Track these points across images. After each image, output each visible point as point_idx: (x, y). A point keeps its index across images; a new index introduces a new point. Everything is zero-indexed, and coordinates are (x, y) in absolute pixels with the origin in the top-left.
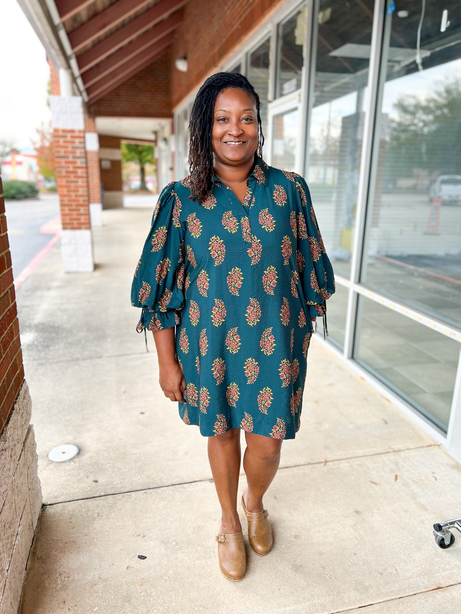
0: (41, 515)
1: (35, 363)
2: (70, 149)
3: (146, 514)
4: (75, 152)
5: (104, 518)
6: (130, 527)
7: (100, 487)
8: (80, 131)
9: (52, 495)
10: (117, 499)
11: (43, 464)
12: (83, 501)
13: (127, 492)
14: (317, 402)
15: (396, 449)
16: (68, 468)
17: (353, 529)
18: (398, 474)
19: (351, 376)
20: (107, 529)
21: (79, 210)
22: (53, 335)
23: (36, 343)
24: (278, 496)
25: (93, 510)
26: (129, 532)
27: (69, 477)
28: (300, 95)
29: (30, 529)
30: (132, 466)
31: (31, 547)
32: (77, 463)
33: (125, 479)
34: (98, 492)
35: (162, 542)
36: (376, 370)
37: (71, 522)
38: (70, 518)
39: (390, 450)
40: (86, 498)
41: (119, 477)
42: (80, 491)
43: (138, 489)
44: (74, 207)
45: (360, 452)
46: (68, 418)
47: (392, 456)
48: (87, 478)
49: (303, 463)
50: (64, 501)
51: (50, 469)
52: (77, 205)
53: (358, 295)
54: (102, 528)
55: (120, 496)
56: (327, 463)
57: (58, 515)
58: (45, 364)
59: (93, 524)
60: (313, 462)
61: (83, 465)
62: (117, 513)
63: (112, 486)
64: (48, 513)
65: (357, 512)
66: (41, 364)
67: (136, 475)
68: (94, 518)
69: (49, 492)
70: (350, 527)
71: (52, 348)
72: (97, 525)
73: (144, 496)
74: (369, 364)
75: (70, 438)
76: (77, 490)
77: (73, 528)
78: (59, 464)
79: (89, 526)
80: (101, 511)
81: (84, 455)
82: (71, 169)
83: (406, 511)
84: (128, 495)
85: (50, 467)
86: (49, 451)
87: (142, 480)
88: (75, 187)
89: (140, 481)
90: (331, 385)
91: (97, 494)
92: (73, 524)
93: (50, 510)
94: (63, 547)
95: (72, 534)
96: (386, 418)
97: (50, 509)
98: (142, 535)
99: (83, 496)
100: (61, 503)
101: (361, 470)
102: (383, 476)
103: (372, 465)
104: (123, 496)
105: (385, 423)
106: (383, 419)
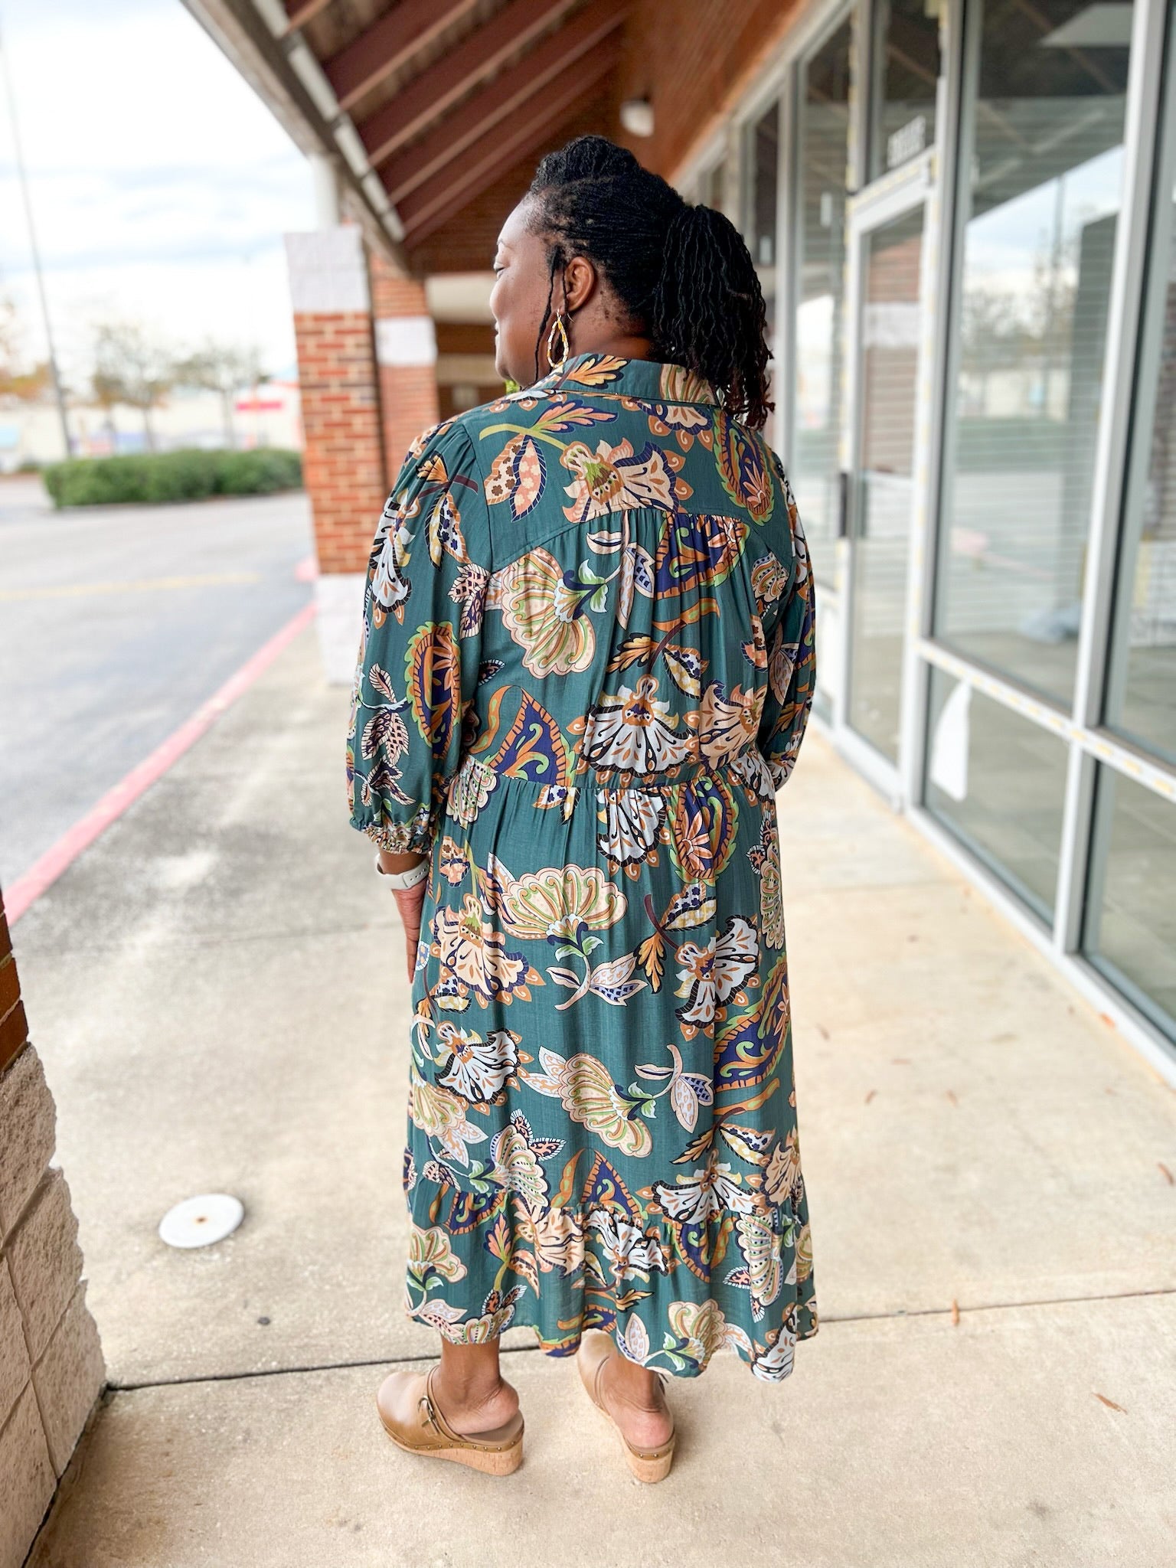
0: (95, 1420)
1: (196, 940)
2: (332, 365)
3: (379, 1449)
4: (345, 373)
5: (258, 1451)
6: (326, 1491)
7: (273, 1340)
8: (357, 317)
9: (139, 1358)
10: (308, 1388)
11: (139, 1253)
12: (216, 1384)
13: (341, 1366)
14: (952, 1096)
16: (201, 1269)
19: (1071, 1010)
20: (260, 1490)
21: (358, 523)
22: (260, 860)
23: (212, 881)
24: (785, 1424)
25: (234, 1419)
26: (319, 1507)
27: (198, 1302)
28: (930, 165)
29: (39, 1477)
30: (373, 1276)
31: (41, 1527)
32: (230, 1255)
33: (346, 1319)
34: (264, 1360)
35: (405, 1555)
36: (1151, 993)
37: (167, 1454)
38: (169, 1441)
40: (226, 1374)
41: (331, 1311)
42: (217, 1350)
43: (375, 1358)
44: (346, 516)
45: (1074, 1283)
46: (238, 1109)
48: (245, 1307)
49: (883, 1310)
50: (165, 1378)
51: (155, 1269)
52: (354, 511)
53: (1098, 765)
54: (248, 1485)
55: (319, 1376)
56: (963, 1315)
57: (138, 1426)
58: (218, 943)
59: (226, 1466)
60: (915, 1306)
61: (244, 1264)
62: (298, 1438)
63: (306, 1340)
64: (115, 1414)
65: (1040, 1510)
66: (207, 945)
67: (380, 1310)
68: (233, 1448)
69: (134, 1346)
71: (246, 897)
72: (235, 1472)
74: (1127, 972)
75: (227, 1174)
76: (208, 1345)
77: (169, 1476)
78: (182, 1255)
79: (213, 1474)
80: (258, 1425)
81: (252, 1231)
82: (337, 415)
84: (342, 1378)
85: (155, 1263)
86: (165, 1212)
87: (394, 1326)
88: (349, 462)
89: (385, 1331)
90: (1007, 1038)
91: (259, 1365)
92: (171, 1461)
93: (124, 1407)
94: (127, 1537)
95: (161, 1496)
96: (1173, 1165)
97: (122, 1403)
98: (351, 1525)
99: (221, 1368)
100: (158, 1384)
101: (1071, 1351)
102: (1143, 1380)
103: (1110, 1333)
104: (328, 1379)
105: (1166, 1181)
106: (1162, 1166)
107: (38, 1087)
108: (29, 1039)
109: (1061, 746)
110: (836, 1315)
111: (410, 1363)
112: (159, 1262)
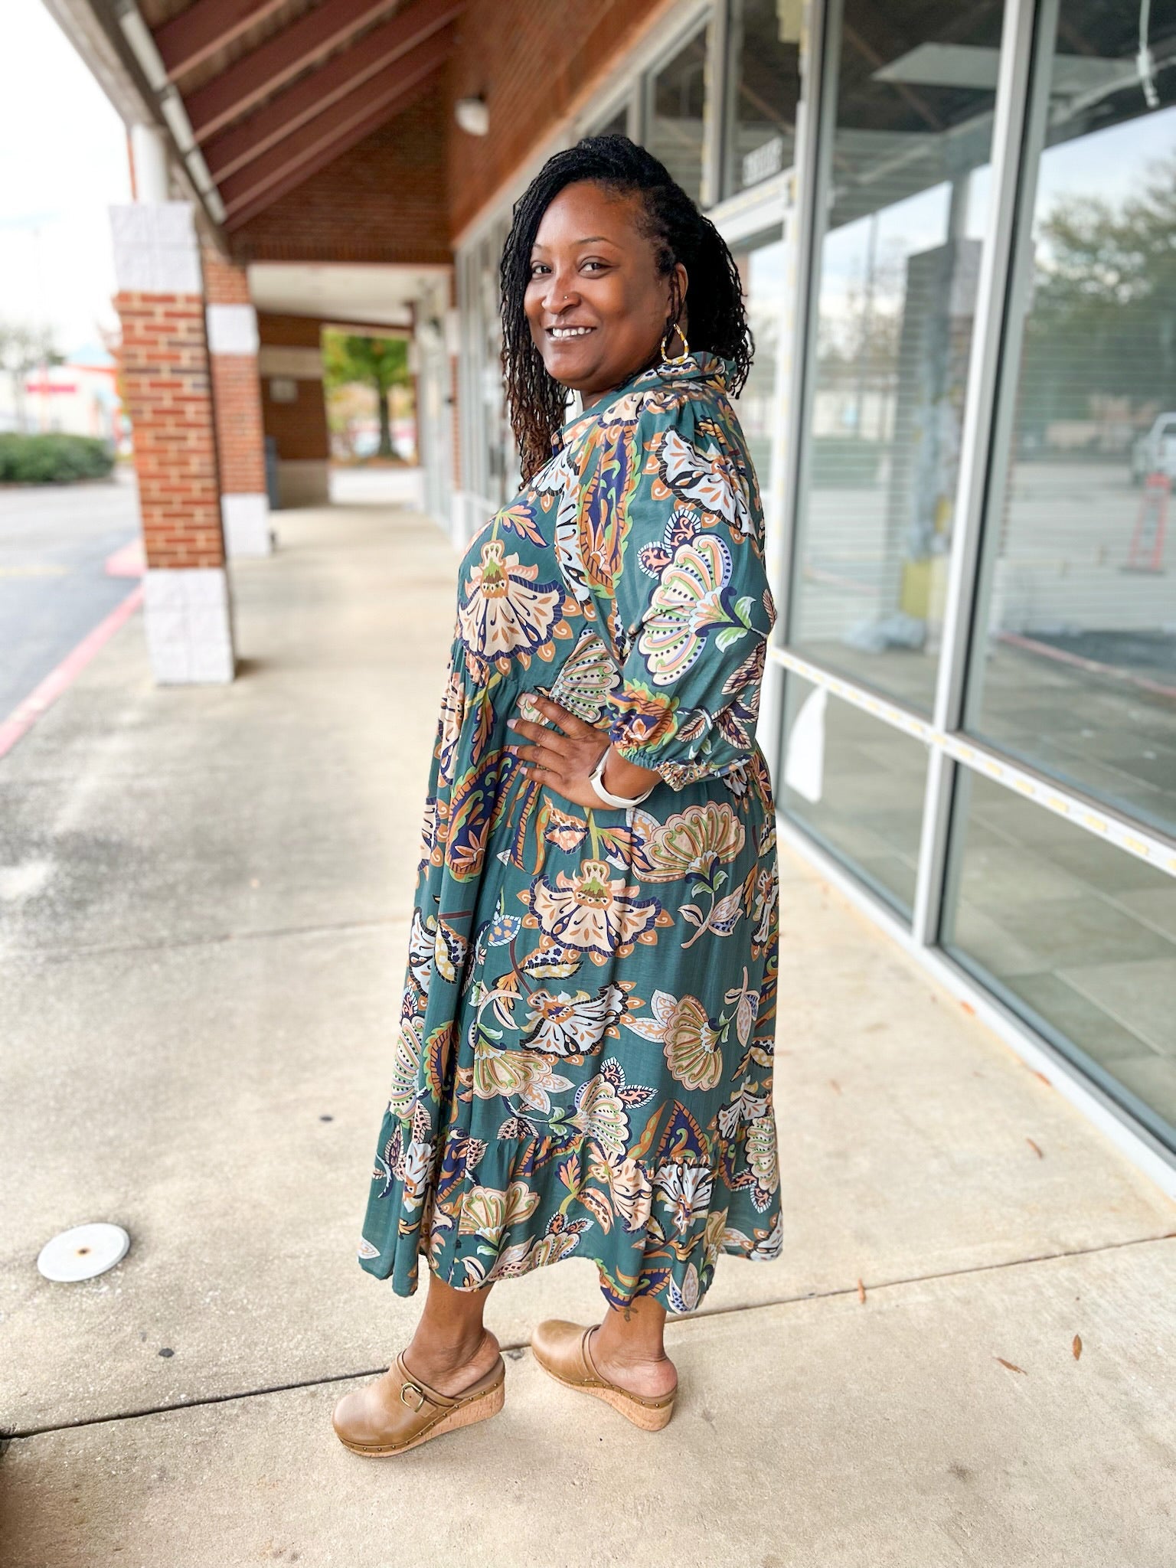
1: (41, 955)
2: (162, 349)
3: (307, 1475)
4: (177, 358)
5: (177, 1488)
6: (256, 1523)
7: (179, 1372)
8: (189, 299)
9: (31, 1402)
10: (223, 1419)
11: (17, 1290)
12: (122, 1422)
13: (255, 1393)
14: (835, 1084)
15: (1073, 1245)
16: (89, 1303)
17: (949, 1534)
18: (1084, 1334)
19: (934, 999)
20: (184, 1529)
21: (191, 515)
22: (103, 868)
23: (51, 892)
24: (714, 1412)
25: (146, 1458)
26: (250, 1540)
27: (90, 1337)
28: (790, 186)
30: (280, 1298)
32: (119, 1287)
33: (256, 1344)
34: (171, 1393)
36: (1006, 980)
37: (76, 1500)
38: (76, 1486)
39: (1056, 1250)
40: (131, 1411)
41: (238, 1337)
42: (117, 1387)
43: (292, 1381)
44: (177, 508)
45: (965, 1255)
46: (111, 1132)
47: (1062, 1271)
48: (144, 1340)
49: (794, 1294)
50: (64, 1421)
51: (37, 1307)
52: (185, 503)
53: (956, 766)
54: (170, 1524)
55: (233, 1405)
56: (868, 1293)
57: (39, 1474)
58: (67, 959)
59: (143, 1507)
60: (824, 1288)
61: (137, 1295)
62: (218, 1471)
63: (215, 1369)
64: (11, 1463)
65: (961, 1473)
66: (55, 960)
67: (291, 1331)
68: (149, 1488)
69: (24, 1390)
70: (937, 1528)
71: (92, 909)
72: (154, 1512)
73: (308, 1408)
74: (985, 964)
75: (107, 1201)
76: (108, 1382)
77: (81, 1523)
78: (66, 1290)
79: (130, 1517)
80: (172, 1461)
81: (142, 1260)
82: (167, 403)
83: (1111, 1470)
84: (259, 1405)
85: (36, 1301)
86: (42, 1246)
87: (308, 1347)
88: (180, 451)
89: (299, 1353)
90: (877, 1027)
91: (167, 1399)
92: (82, 1507)
93: (20, 1455)
95: (75, 1545)
96: (1040, 1139)
97: (18, 1450)
98: (287, 1555)
99: (124, 1406)
100: (56, 1428)
101: (971, 1320)
102: (1037, 1342)
103: (1002, 1300)
104: (244, 1407)
105: (1036, 1155)
106: (1030, 1142)
109: (921, 750)
110: (751, 1303)
111: (330, 1384)
112: (40, 1299)
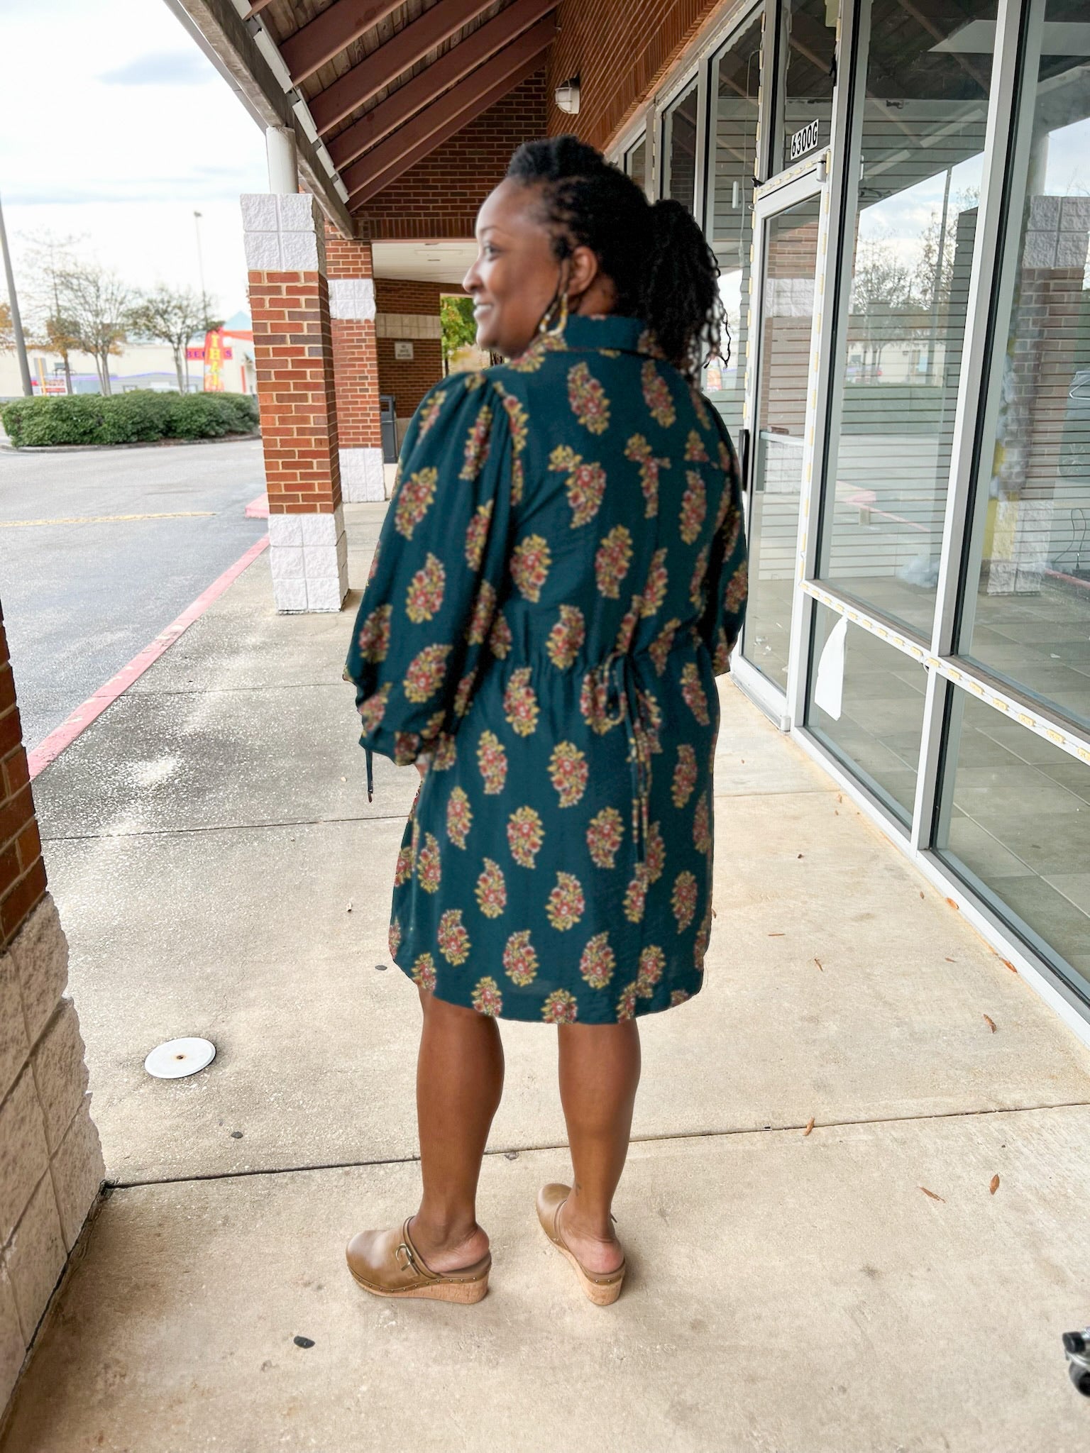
0: (97, 1210)
4: (299, 327)
5: (235, 1232)
6: (293, 1261)
7: (245, 1150)
9: (132, 1163)
10: (276, 1185)
11: (128, 1083)
12: (199, 1182)
13: (303, 1169)
14: (818, 962)
15: (1009, 1104)
16: (182, 1096)
17: (852, 1317)
18: (1003, 1174)
19: (922, 895)
20: (238, 1261)
21: (309, 464)
22: (221, 765)
23: (176, 781)
24: (669, 1211)
25: (215, 1208)
26: (287, 1272)
27: (180, 1120)
28: (823, 163)
29: (53, 1249)
30: (329, 1101)
31: (55, 1290)
32: (205, 1084)
33: (306, 1134)
34: (238, 1164)
35: (359, 1306)
36: (989, 882)
37: (159, 1235)
38: (160, 1225)
39: (992, 1107)
40: (206, 1175)
41: (293, 1127)
42: (197, 1157)
43: (331, 1163)
45: (908, 1105)
46: (209, 970)
47: (994, 1124)
48: (221, 1125)
49: (753, 1126)
50: (155, 1179)
51: (142, 1095)
53: (950, 685)
54: (227, 1257)
55: (285, 1176)
56: (815, 1131)
57: (133, 1214)
59: (209, 1243)
60: (778, 1123)
61: (218, 1091)
62: (268, 1222)
63: (273, 1149)
64: (113, 1206)
65: (871, 1272)
67: (335, 1126)
68: (214, 1230)
69: (127, 1155)
70: (843, 1312)
71: (209, 796)
72: (216, 1248)
73: (341, 1182)
74: (969, 865)
75: (202, 1021)
76: (191, 1153)
77: (161, 1251)
78: (165, 1084)
79: (198, 1249)
80: (234, 1213)
81: (224, 1067)
82: (289, 367)
83: (1005, 1281)
84: (305, 1177)
85: (141, 1091)
86: (149, 1052)
87: (347, 1139)
89: (339, 1142)
90: (867, 917)
91: (234, 1168)
92: (163, 1240)
93: (120, 1200)
94: (128, 1297)
95: (155, 1266)
96: (997, 1017)
97: (119, 1197)
98: (314, 1286)
99: (201, 1171)
100: (148, 1183)
101: (903, 1156)
102: (959, 1177)
103: (935, 1143)
104: (292, 1178)
105: (990, 1028)
106: (987, 1017)
107: (55, 929)
108: (47, 889)
110: (714, 1130)
111: (361, 1167)
112: (145, 1090)
